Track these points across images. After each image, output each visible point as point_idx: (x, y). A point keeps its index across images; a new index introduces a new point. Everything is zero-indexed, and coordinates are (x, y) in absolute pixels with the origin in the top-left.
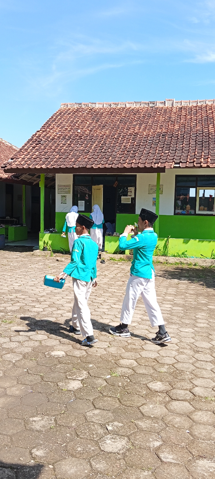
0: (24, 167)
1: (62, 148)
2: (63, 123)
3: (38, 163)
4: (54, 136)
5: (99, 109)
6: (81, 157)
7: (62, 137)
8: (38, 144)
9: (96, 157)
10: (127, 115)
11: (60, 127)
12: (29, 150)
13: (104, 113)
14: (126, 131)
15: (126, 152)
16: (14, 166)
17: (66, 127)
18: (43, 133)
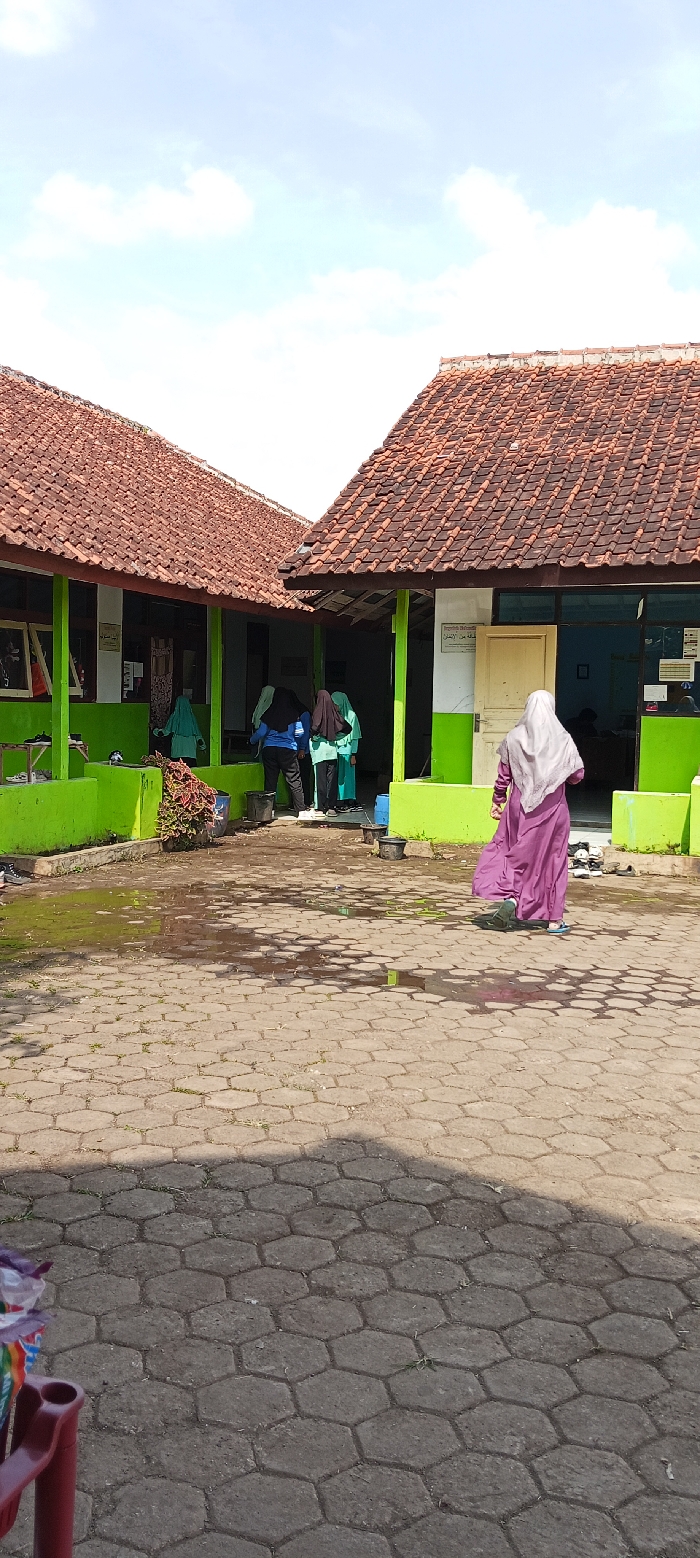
0: (352, 568)
1: (467, 504)
2: (456, 423)
3: (396, 554)
4: (432, 465)
5: (568, 370)
6: (535, 531)
7: (459, 469)
8: (386, 495)
9: (587, 531)
10: (670, 387)
11: (447, 436)
12: (358, 514)
13: (589, 385)
14: (676, 440)
15: (690, 510)
16: (316, 566)
17: (469, 436)
18: (396, 459)
